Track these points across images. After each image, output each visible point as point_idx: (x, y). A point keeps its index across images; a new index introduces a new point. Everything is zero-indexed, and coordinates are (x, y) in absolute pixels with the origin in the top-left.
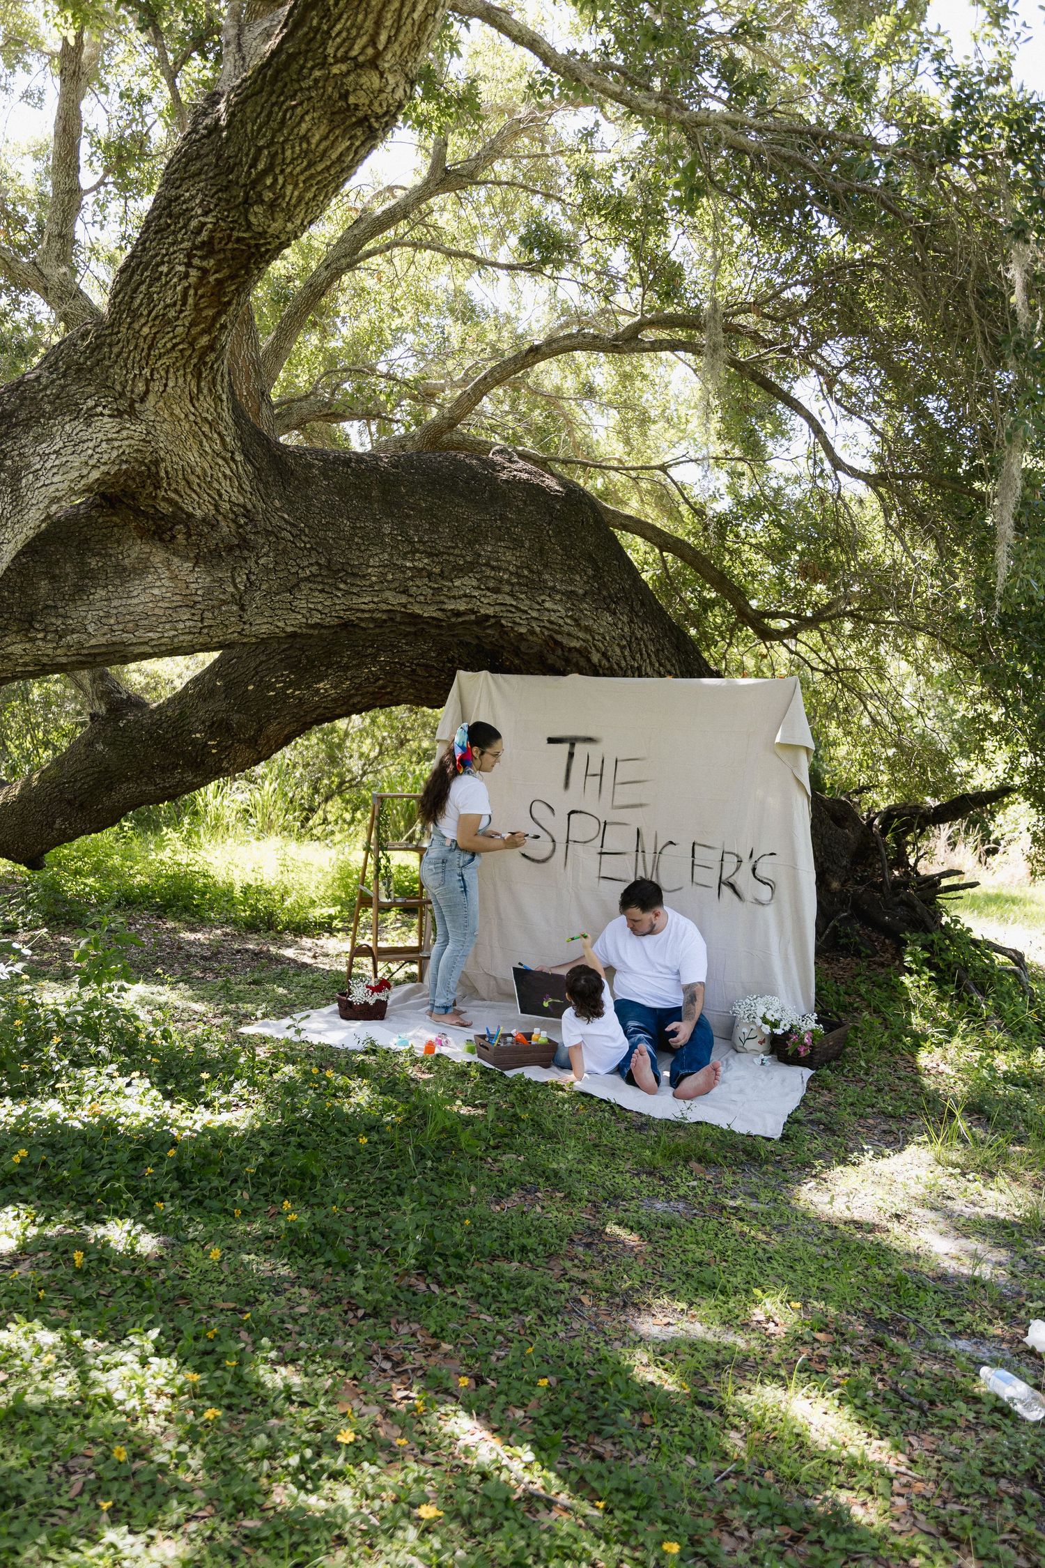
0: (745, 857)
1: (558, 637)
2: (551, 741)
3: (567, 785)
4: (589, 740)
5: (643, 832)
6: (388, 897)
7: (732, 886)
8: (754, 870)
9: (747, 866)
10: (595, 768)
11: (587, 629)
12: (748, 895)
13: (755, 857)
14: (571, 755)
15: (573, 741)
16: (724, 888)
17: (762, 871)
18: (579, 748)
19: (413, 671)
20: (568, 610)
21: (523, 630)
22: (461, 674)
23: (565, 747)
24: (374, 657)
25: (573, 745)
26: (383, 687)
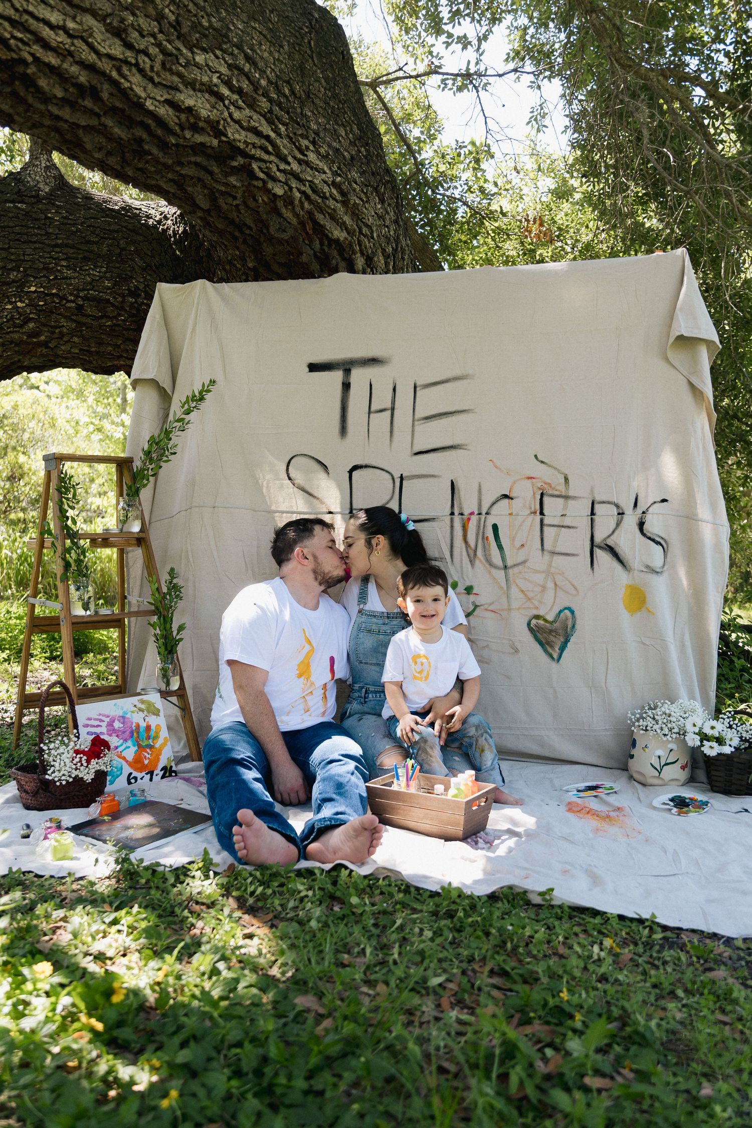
0: (628, 507)
1: (320, 218)
2: (313, 367)
3: (343, 430)
4: (373, 361)
5: (460, 484)
6: (86, 607)
7: (613, 552)
8: (641, 525)
9: (631, 521)
10: (382, 399)
11: (356, 214)
12: (636, 563)
13: (641, 507)
14: (346, 386)
15: (347, 366)
16: (600, 554)
17: (654, 526)
18: (358, 376)
19: (80, 308)
20: (336, 174)
21: (279, 191)
22: (164, 290)
23: (337, 376)
24: (21, 284)
25: (347, 372)
26: (35, 334)
